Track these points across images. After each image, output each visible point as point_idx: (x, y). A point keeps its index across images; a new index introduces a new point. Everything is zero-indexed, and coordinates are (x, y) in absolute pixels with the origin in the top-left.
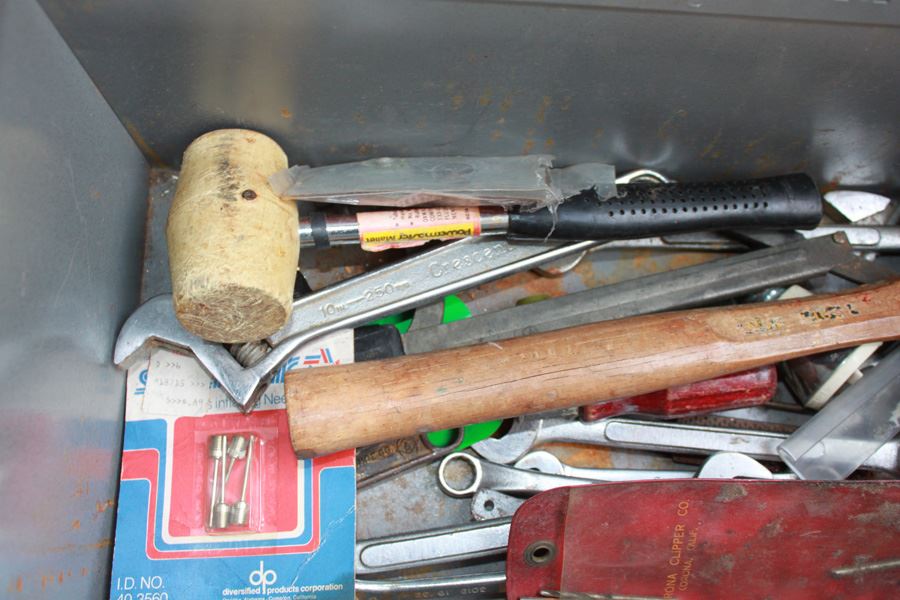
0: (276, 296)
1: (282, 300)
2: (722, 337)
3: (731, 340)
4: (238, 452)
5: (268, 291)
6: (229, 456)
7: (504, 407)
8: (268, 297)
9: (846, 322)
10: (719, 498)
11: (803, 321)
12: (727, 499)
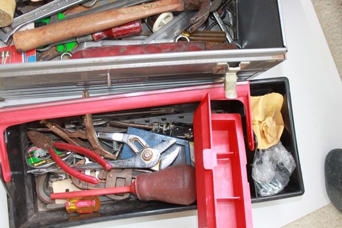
0: (6, 11)
1: (8, 13)
2: (121, 13)
3: (124, 14)
4: (7, 55)
5: (3, 10)
6: (5, 56)
7: (67, 35)
8: (4, 12)
9: (155, 8)
10: (120, 51)
11: (144, 8)
12: (122, 52)
